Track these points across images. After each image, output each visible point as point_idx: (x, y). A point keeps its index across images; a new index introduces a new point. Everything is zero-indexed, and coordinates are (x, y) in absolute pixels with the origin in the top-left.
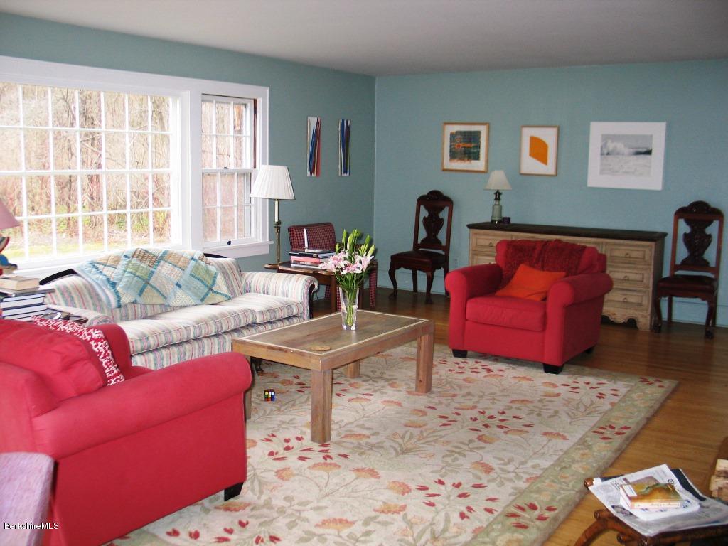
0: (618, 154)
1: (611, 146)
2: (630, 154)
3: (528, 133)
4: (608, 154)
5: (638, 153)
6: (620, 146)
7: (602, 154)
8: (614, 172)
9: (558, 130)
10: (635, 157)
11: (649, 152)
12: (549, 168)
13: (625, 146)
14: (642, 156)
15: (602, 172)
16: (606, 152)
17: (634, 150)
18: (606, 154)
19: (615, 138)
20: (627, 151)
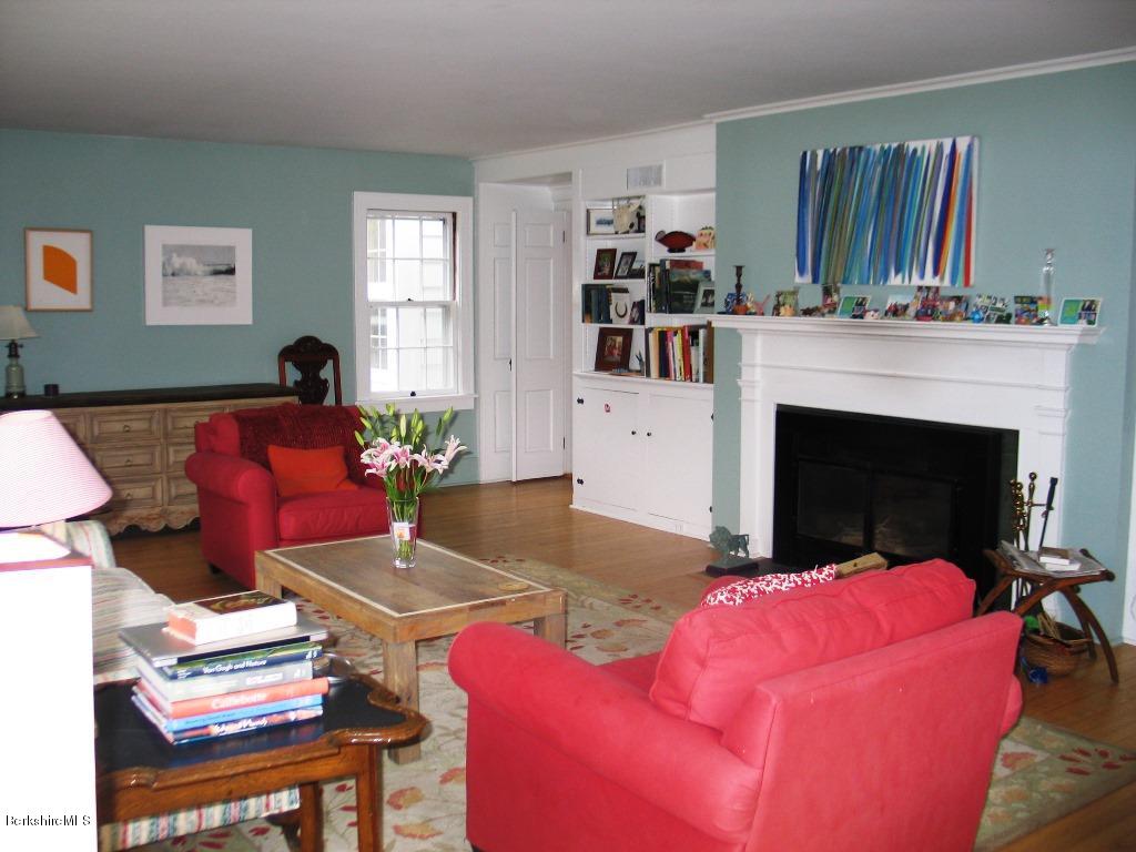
0: (189, 274)
1: (177, 262)
2: (206, 274)
3: (38, 242)
4: (173, 275)
5: (217, 273)
6: (191, 263)
7: (164, 275)
8: (184, 302)
9: (92, 237)
10: (212, 278)
11: (231, 271)
12: (81, 299)
13: (198, 263)
14: (222, 276)
15: (166, 302)
16: (170, 271)
17: (211, 268)
18: (172, 274)
19: (182, 250)
20: (200, 269)
